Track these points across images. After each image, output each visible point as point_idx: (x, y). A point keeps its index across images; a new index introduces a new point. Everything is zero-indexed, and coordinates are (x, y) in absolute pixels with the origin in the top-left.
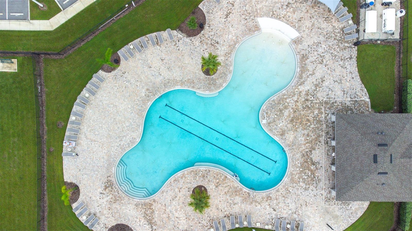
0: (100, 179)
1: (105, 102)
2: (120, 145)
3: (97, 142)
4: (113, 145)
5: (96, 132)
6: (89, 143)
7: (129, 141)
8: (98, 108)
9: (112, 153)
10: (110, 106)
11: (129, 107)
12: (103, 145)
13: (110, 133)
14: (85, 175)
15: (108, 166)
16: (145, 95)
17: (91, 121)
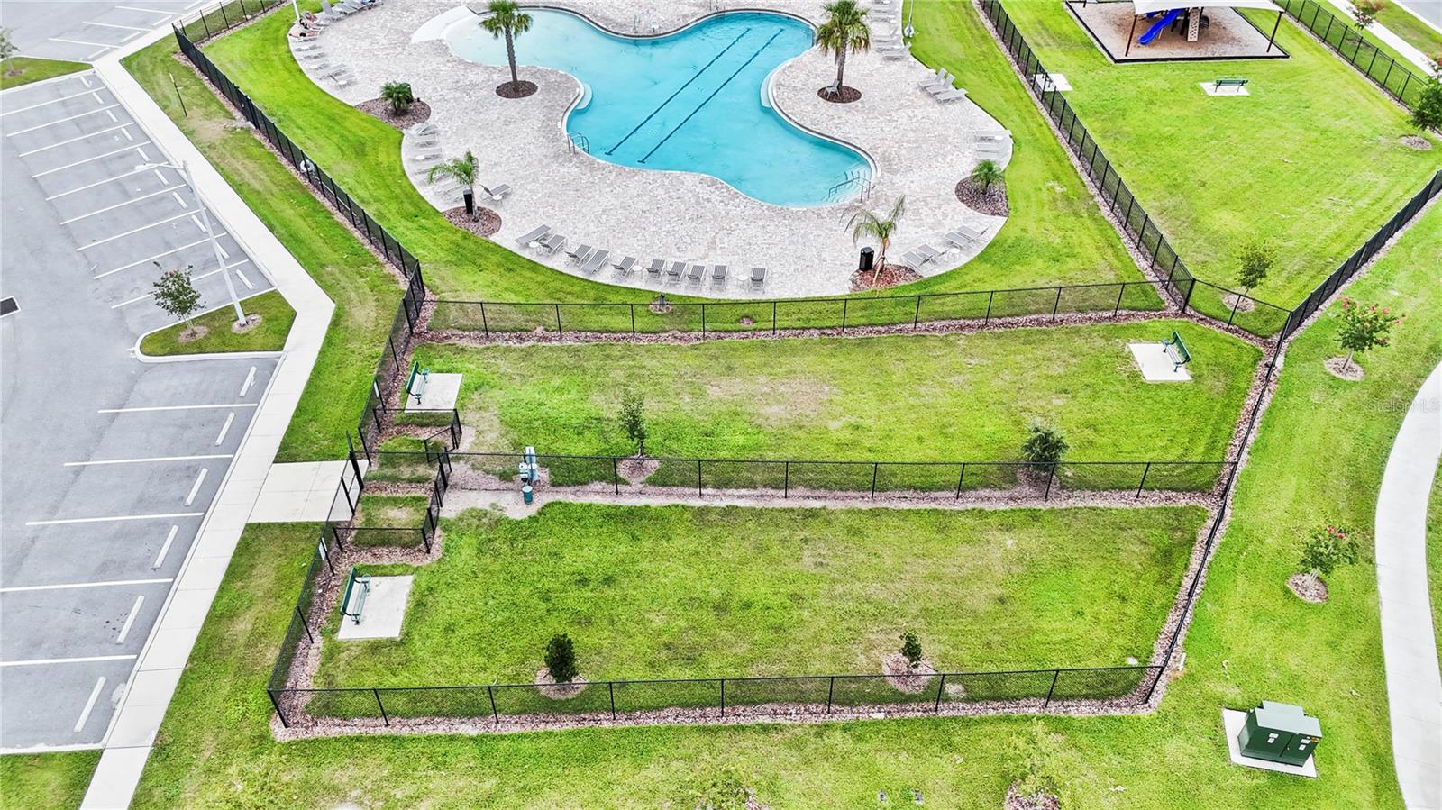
0: (831, 230)
1: (592, 228)
2: (722, 201)
3: (717, 240)
4: (723, 212)
5: (685, 240)
6: (719, 252)
7: (708, 188)
8: (608, 240)
9: (746, 213)
10: (603, 220)
11: (609, 190)
12: (723, 229)
13: (687, 218)
14: (823, 255)
15: (787, 217)
16: (577, 167)
17: (648, 251)
